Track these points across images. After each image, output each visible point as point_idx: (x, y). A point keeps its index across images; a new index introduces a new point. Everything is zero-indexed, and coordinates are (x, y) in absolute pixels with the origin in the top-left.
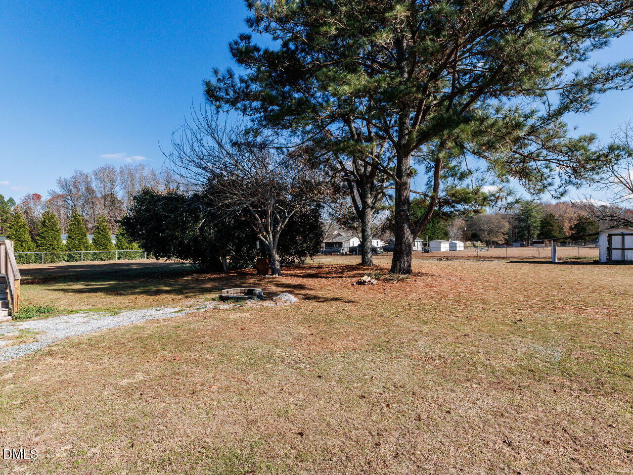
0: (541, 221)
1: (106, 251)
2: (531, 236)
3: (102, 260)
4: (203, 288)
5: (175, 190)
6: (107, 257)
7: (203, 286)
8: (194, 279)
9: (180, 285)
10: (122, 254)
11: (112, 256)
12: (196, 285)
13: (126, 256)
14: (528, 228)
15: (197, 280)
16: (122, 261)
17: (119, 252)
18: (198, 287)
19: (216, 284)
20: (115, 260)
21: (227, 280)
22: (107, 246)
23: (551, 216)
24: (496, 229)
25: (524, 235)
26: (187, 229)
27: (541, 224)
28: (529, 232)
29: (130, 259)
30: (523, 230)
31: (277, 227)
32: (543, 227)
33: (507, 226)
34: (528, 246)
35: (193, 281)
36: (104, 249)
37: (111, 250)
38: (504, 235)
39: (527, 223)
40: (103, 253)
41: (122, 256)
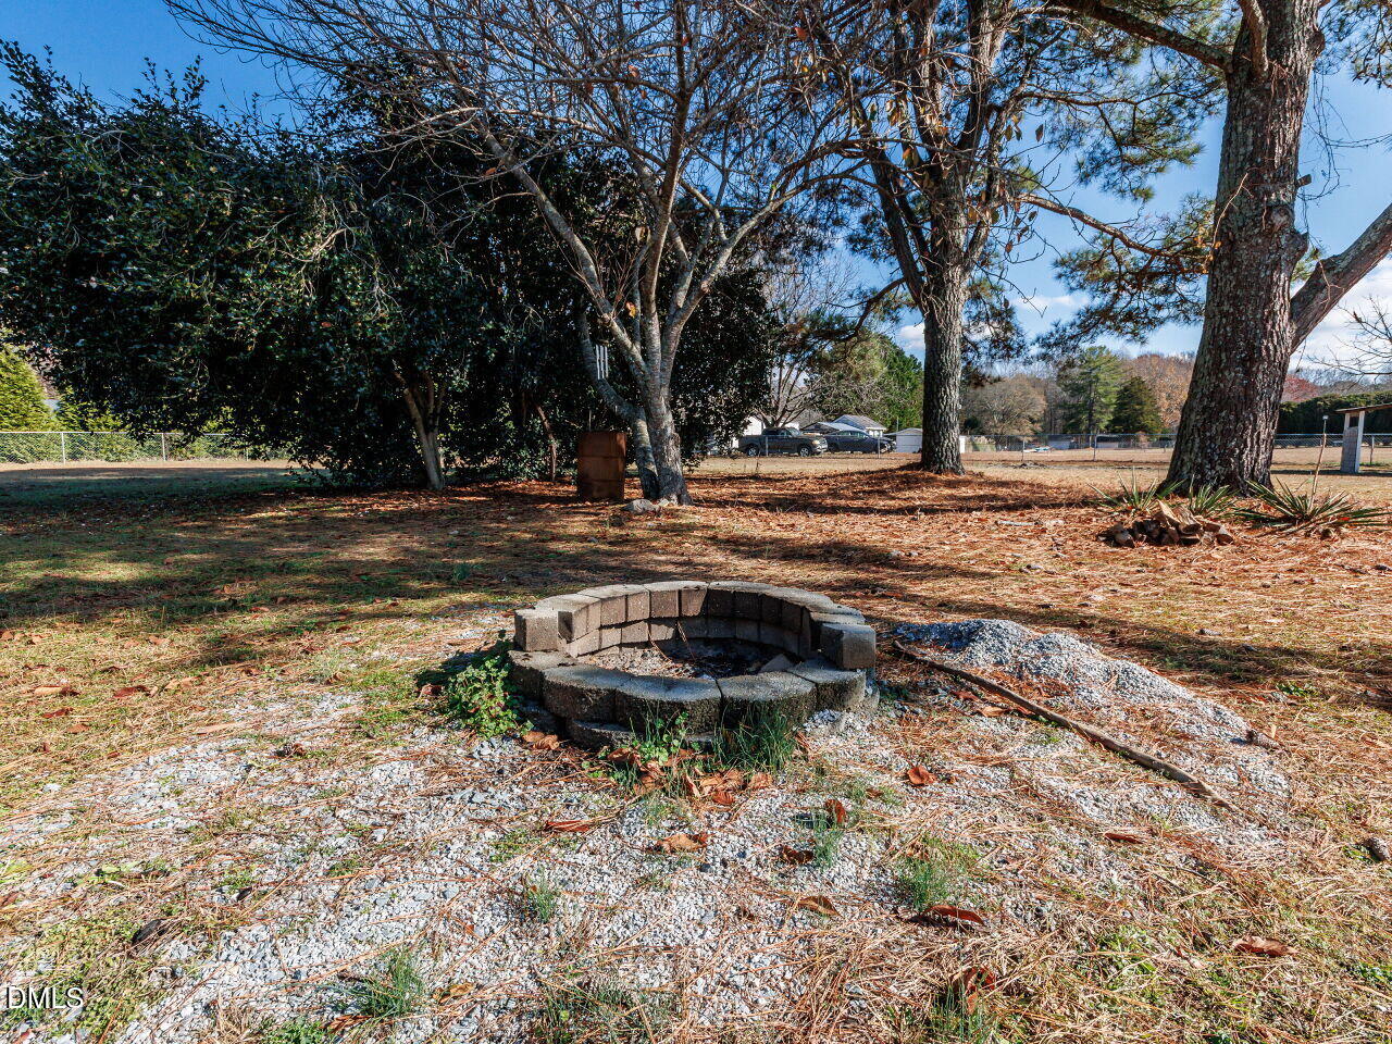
0: (1118, 392)
1: (23, 430)
2: (1093, 424)
3: (13, 458)
4: (343, 569)
5: (180, 96)
6: (31, 451)
7: (345, 556)
8: (304, 519)
9: (216, 547)
10: (81, 442)
11: (47, 447)
12: (304, 547)
13: (96, 450)
14: (1089, 407)
15: (317, 521)
16: (84, 463)
17: (70, 435)
18: (317, 561)
19: (414, 542)
20: (60, 459)
21: (462, 522)
22: (25, 415)
23: (1138, 381)
24: (1017, 411)
25: (1079, 422)
26: (245, 260)
27: (1118, 399)
28: (1091, 415)
29: (113, 458)
30: (1079, 413)
31: (675, 291)
32: (1121, 406)
33: (1040, 406)
34: (1087, 447)
35: (295, 527)
36: (17, 426)
37: (45, 428)
38: (1033, 423)
39: (1089, 397)
40: (14, 436)
41: (82, 449)
